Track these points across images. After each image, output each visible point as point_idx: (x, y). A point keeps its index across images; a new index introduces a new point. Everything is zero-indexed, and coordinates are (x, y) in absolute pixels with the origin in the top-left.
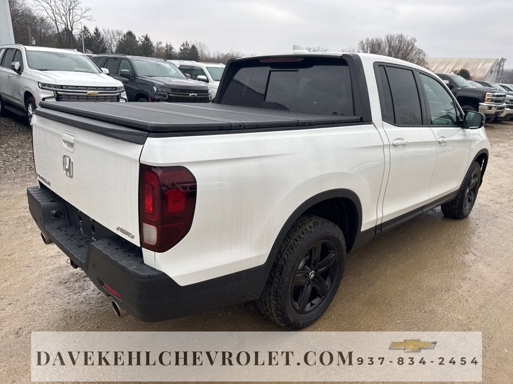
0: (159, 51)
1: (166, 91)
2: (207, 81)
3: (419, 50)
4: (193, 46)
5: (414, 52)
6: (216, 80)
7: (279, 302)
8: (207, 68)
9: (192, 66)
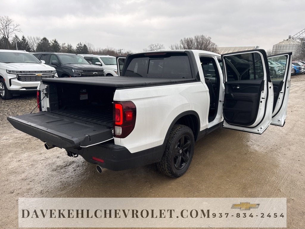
0: (64, 49)
1: (80, 71)
2: (101, 65)
3: (213, 43)
4: (84, 45)
5: (211, 45)
6: (106, 65)
7: (169, 163)
8: (101, 58)
9: (92, 57)
